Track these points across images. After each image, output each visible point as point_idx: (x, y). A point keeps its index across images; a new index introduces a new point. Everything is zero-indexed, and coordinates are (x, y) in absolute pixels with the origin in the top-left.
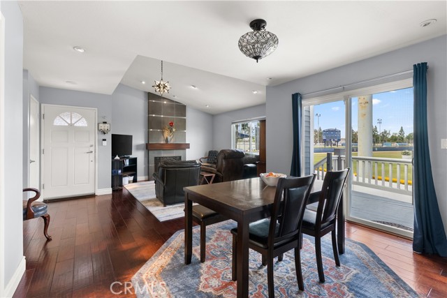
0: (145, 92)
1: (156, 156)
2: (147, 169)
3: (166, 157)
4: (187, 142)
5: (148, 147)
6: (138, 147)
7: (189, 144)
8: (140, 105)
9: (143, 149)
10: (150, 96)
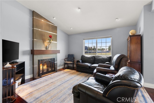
0: (30, 10)
1: (39, 59)
2: (32, 69)
3: (46, 60)
4: (58, 49)
5: (33, 52)
6: (24, 53)
7: (59, 51)
8: (27, 19)
9: (29, 54)
10: (34, 14)
